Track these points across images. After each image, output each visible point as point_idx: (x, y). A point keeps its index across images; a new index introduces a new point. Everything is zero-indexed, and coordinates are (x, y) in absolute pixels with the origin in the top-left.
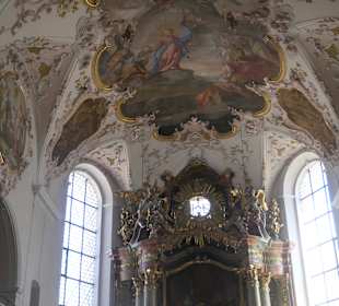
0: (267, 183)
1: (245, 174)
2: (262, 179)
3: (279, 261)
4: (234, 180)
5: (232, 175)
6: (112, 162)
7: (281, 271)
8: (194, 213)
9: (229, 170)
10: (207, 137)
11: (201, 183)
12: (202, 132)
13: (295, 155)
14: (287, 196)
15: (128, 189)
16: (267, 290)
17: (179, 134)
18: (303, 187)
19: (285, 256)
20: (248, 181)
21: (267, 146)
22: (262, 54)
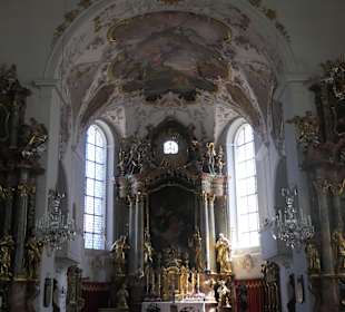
0: (216, 136)
1: (203, 128)
2: (213, 133)
3: (221, 187)
4: (195, 132)
5: (194, 128)
6: (114, 118)
7: (221, 194)
8: (167, 151)
9: (191, 124)
10: (179, 104)
11: (173, 132)
12: (175, 100)
13: (235, 119)
14: (229, 145)
15: (124, 136)
16: (212, 205)
17: (159, 101)
18: (240, 139)
19: (225, 184)
20: (204, 133)
21: (217, 112)
22: (217, 64)
